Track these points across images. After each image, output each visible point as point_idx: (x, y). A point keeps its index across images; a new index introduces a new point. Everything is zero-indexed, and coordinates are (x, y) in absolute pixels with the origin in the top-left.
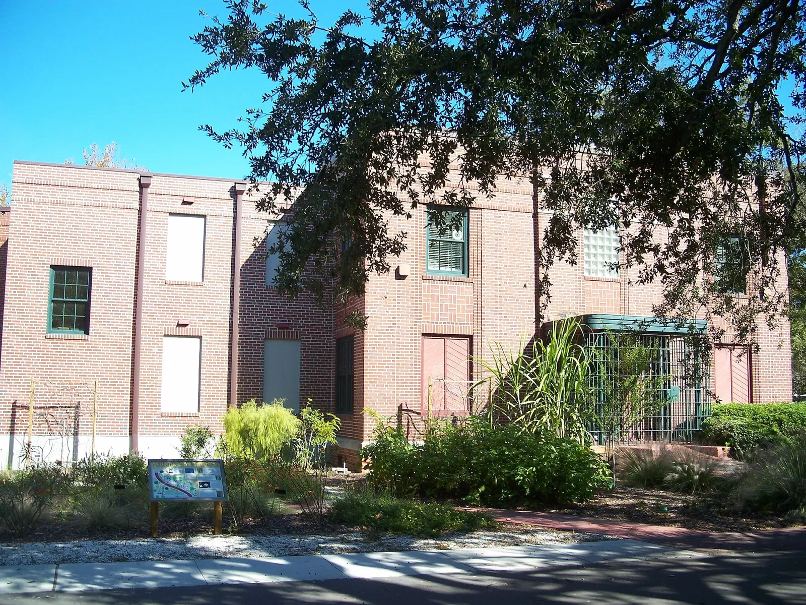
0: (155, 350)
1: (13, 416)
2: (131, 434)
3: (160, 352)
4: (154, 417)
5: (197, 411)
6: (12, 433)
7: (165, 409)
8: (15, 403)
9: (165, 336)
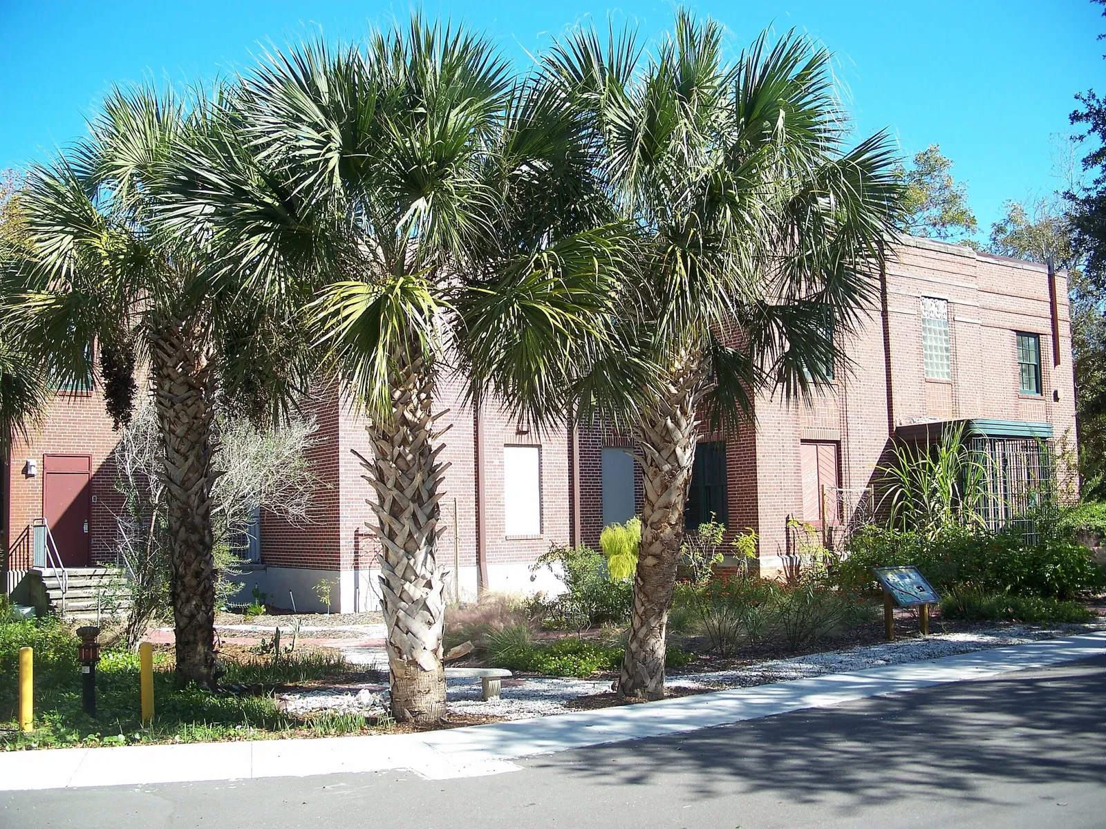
0: (497, 462)
1: (357, 546)
2: (478, 562)
3: (502, 465)
4: (499, 541)
5: (538, 532)
6: (356, 568)
7: (510, 532)
8: (357, 531)
9: (506, 445)
